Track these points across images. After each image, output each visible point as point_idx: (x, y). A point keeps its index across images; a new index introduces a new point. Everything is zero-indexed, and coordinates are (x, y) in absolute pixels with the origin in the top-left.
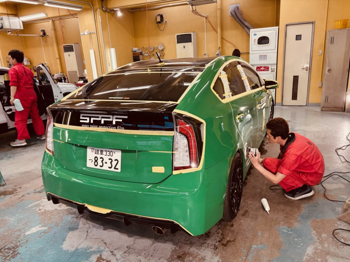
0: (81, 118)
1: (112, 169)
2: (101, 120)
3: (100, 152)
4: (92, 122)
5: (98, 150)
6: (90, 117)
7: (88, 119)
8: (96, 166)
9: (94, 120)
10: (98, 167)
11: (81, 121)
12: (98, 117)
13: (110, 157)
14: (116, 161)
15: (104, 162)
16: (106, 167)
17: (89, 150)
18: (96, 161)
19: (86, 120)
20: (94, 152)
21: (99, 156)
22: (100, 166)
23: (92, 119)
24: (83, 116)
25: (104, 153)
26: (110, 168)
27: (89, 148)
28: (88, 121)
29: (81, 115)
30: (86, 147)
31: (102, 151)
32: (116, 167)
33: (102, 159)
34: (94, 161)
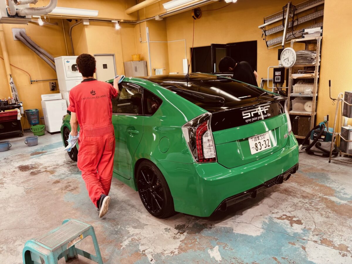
0: (243, 115)
1: (267, 148)
2: (258, 112)
3: (257, 138)
4: (253, 115)
5: (256, 138)
6: (250, 112)
7: (249, 114)
8: (257, 150)
9: (254, 114)
10: (259, 151)
11: (244, 118)
12: (256, 111)
13: (264, 139)
14: (268, 141)
15: (261, 145)
16: (263, 149)
17: (250, 140)
18: (256, 147)
19: (248, 115)
20: (254, 141)
21: (257, 142)
22: (260, 149)
23: (252, 113)
24: (245, 113)
25: (260, 138)
26: (265, 147)
27: (250, 139)
28: (249, 116)
29: (243, 112)
30: (247, 139)
31: (258, 137)
32: (269, 145)
33: (260, 144)
34: (255, 147)
